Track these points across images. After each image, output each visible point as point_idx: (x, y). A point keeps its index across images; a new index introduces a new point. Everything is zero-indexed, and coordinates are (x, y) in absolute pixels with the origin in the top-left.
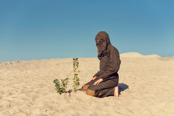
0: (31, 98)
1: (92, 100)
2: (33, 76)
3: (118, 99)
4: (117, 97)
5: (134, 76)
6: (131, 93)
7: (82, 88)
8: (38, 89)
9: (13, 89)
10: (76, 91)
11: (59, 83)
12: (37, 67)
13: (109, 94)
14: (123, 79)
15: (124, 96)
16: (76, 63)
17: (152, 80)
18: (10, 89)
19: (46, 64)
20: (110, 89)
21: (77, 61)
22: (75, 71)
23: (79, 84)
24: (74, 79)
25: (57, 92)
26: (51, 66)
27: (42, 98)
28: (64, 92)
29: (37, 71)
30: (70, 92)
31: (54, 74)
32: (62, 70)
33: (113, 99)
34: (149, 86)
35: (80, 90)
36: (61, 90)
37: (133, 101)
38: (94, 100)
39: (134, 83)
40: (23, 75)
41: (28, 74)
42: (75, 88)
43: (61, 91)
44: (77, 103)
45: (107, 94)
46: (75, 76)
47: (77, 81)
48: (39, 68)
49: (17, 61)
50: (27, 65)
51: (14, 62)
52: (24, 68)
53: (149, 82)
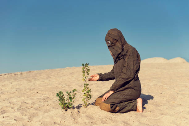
0: (27, 117)
1: (108, 118)
2: (40, 88)
3: (143, 116)
4: (141, 112)
5: (160, 84)
6: (159, 106)
7: (95, 102)
8: (39, 104)
9: (9, 104)
10: (87, 106)
11: (63, 97)
12: (49, 77)
13: (130, 108)
14: (148, 88)
15: (150, 111)
16: (86, 70)
17: (184, 88)
18: (5, 106)
19: (59, 74)
20: (130, 101)
21: (87, 67)
22: (86, 79)
23: (90, 96)
24: (84, 90)
25: (62, 108)
26: (65, 75)
27: (41, 117)
28: (71, 108)
29: (47, 81)
30: (79, 107)
31: (65, 84)
32: (76, 80)
33: (135, 115)
34: (181, 97)
35: (92, 104)
36: (66, 105)
37: (162, 118)
38: (111, 118)
39: (161, 93)
40: (28, 87)
41: (35, 85)
42: (85, 102)
43: (67, 107)
44: (86, 123)
45: (127, 108)
46: (85, 87)
47: (88, 92)
48: (51, 78)
49: (28, 71)
50: (38, 75)
51: (26, 72)
52: (33, 79)
53: (180, 91)
